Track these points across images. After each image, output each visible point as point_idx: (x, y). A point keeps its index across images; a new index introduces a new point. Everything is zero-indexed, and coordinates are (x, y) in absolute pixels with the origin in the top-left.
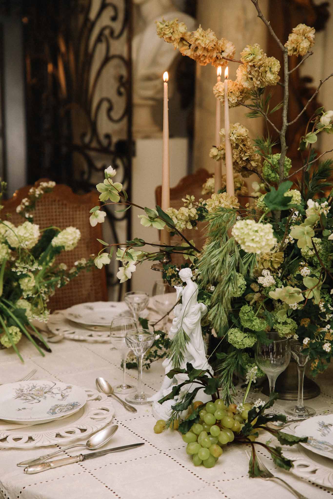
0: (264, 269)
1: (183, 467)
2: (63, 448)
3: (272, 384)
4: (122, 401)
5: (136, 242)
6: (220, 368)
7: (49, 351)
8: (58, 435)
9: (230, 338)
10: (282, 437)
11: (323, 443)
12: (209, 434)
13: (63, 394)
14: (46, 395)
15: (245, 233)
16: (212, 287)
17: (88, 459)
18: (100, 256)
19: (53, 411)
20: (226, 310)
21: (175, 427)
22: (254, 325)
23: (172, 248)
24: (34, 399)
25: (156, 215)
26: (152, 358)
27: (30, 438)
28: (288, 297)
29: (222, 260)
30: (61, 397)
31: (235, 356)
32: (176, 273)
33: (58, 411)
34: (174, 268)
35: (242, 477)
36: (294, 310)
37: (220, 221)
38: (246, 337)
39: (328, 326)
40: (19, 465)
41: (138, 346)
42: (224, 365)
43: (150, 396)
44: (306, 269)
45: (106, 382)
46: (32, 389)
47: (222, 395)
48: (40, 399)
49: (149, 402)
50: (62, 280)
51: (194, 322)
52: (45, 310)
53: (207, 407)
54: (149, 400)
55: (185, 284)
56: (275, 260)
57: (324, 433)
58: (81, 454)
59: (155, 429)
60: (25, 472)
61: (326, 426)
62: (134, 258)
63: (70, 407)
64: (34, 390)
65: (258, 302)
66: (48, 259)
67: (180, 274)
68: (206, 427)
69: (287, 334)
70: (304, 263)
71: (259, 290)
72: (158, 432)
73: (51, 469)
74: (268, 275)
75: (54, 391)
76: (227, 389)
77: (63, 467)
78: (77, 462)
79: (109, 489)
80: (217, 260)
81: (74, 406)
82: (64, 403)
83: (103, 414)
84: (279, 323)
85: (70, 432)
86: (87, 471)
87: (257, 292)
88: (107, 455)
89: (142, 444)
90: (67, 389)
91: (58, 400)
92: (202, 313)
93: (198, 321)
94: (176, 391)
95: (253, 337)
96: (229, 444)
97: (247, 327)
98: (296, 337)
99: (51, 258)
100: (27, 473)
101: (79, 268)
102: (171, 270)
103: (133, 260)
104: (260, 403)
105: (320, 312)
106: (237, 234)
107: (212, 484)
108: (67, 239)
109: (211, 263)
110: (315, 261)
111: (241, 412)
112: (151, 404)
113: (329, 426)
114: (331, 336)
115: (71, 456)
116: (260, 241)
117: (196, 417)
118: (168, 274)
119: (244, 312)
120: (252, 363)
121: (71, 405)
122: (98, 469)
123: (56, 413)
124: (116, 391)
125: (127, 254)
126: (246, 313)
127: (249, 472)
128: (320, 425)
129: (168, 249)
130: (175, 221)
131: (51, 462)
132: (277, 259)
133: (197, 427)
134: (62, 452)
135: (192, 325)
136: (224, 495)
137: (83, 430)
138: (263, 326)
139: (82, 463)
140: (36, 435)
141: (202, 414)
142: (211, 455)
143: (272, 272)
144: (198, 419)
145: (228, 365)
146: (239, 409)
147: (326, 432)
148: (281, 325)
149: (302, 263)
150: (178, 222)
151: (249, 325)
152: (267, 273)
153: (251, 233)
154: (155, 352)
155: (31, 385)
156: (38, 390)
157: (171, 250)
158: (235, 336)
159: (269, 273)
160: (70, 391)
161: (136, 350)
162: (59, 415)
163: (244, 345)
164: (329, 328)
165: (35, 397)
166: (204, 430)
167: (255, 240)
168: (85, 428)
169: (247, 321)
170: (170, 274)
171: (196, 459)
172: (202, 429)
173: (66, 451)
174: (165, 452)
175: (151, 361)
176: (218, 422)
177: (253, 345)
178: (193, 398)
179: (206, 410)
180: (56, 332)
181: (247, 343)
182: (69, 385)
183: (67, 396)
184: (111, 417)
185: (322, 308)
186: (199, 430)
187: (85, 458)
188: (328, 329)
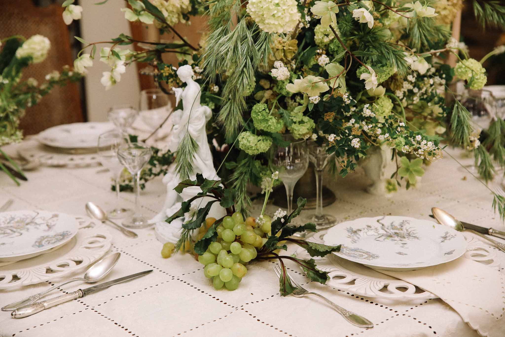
0: (277, 60)
1: (203, 292)
2: (56, 285)
3: (289, 192)
4: (119, 226)
5: (123, 39)
6: (231, 179)
7: (25, 179)
8: (49, 271)
9: (241, 143)
10: (312, 248)
11: (356, 250)
12: (229, 252)
13: (49, 224)
14: (28, 226)
15: (264, 7)
16: (215, 87)
17: (88, 294)
18: (79, 58)
19: (39, 244)
20: (240, 108)
21: (186, 249)
22: (269, 126)
23: (164, 46)
24: (14, 232)
25: (142, 7)
26: (147, 177)
27: (15, 278)
28: (311, 88)
29: (233, 48)
30: (47, 228)
31: (248, 163)
32: (173, 73)
33: (45, 244)
34: (170, 67)
35: (272, 296)
36: (315, 104)
37: (223, 4)
38: (260, 140)
39: (353, 121)
40: (4, 310)
41: (133, 161)
42: (236, 175)
43: (150, 218)
44: (325, 57)
45: (98, 206)
46: (10, 221)
47: (238, 208)
48: (22, 232)
49: (150, 225)
50: (33, 98)
51: (198, 129)
52: (16, 131)
53: (224, 223)
54: (150, 222)
55: (184, 85)
56: (289, 49)
57: (354, 239)
58: (80, 290)
59: (162, 253)
60: (13, 317)
61: (355, 232)
62: (121, 57)
63: (60, 238)
64: (13, 222)
65: (270, 100)
66: (13, 73)
67: (178, 73)
68: (224, 244)
69: (304, 135)
70: (321, 51)
71: (270, 87)
72: (166, 257)
73: (45, 310)
74: (281, 67)
75: (38, 221)
76: (241, 201)
77: (59, 306)
78: (76, 299)
79: (120, 326)
80: (226, 48)
81: (63, 235)
82: (51, 233)
83: (99, 242)
84: (295, 123)
85: (63, 266)
86: (90, 308)
87: (268, 89)
88: (111, 288)
89: (150, 271)
90: (52, 217)
91: (44, 230)
92: (206, 117)
93: (203, 126)
94: (186, 207)
95: (268, 140)
96: (252, 262)
97: (261, 128)
98: (314, 136)
99: (17, 72)
100: (15, 318)
101: (52, 82)
102: (168, 68)
103: (120, 59)
104: (280, 213)
105: (344, 105)
106: (253, 10)
107: (240, 308)
108: (34, 49)
109: (221, 52)
110: (331, 49)
111: (262, 225)
112: (153, 227)
113: (358, 232)
114: (358, 131)
115: (67, 293)
116: (282, 16)
117: (213, 235)
118: (164, 74)
119: (257, 111)
120: (266, 171)
121: (61, 235)
122: (102, 304)
123: (43, 246)
124: (110, 216)
125: (114, 53)
126: (260, 112)
127: (281, 290)
128: (348, 231)
129: (159, 47)
130: (165, 14)
131: (44, 302)
132: (291, 48)
133: (215, 246)
134: (56, 289)
135: (197, 132)
136: (256, 319)
137: (79, 262)
138: (279, 125)
139: (81, 300)
140: (21, 272)
141: (219, 230)
142: (234, 276)
143: (286, 64)
144: (216, 237)
145: (241, 173)
146: (259, 222)
147: (356, 238)
148: (297, 124)
149: (318, 51)
150: (169, 16)
151: (264, 126)
152: (281, 65)
153: (272, 7)
154: (150, 170)
155: (8, 217)
156: (18, 222)
157: (163, 48)
158: (248, 141)
159: (282, 64)
160: (57, 220)
161: (131, 167)
162: (47, 247)
163: (258, 150)
164: (353, 122)
165: (15, 230)
166: (224, 248)
167: (276, 16)
168: (79, 259)
169: (261, 121)
170: (167, 74)
171: (217, 282)
172: (221, 247)
173: (61, 288)
174: (178, 278)
175: (146, 180)
176: (237, 238)
177: (268, 149)
178: (206, 213)
179: (223, 226)
180: (31, 159)
181: (262, 148)
182: (56, 213)
183: (54, 225)
184: (110, 245)
185: (346, 100)
186: (217, 249)
187: (85, 294)
188: (353, 124)
